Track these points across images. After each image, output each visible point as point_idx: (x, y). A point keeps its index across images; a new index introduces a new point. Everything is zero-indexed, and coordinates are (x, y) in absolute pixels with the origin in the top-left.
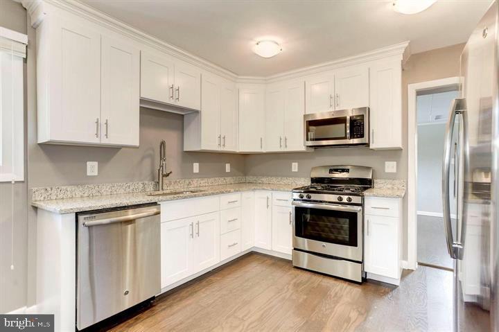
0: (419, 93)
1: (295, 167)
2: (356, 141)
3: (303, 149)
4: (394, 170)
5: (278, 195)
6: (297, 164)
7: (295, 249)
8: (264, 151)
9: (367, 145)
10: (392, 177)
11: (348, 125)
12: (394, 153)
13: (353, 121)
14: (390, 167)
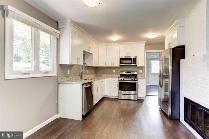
0: (147, 53)
1: (114, 71)
2: (134, 64)
3: (119, 66)
4: (142, 72)
5: (113, 79)
6: (115, 70)
7: (119, 94)
8: (106, 66)
9: (137, 65)
10: (141, 74)
11: (132, 60)
12: (142, 68)
13: (133, 58)
14: (141, 71)
